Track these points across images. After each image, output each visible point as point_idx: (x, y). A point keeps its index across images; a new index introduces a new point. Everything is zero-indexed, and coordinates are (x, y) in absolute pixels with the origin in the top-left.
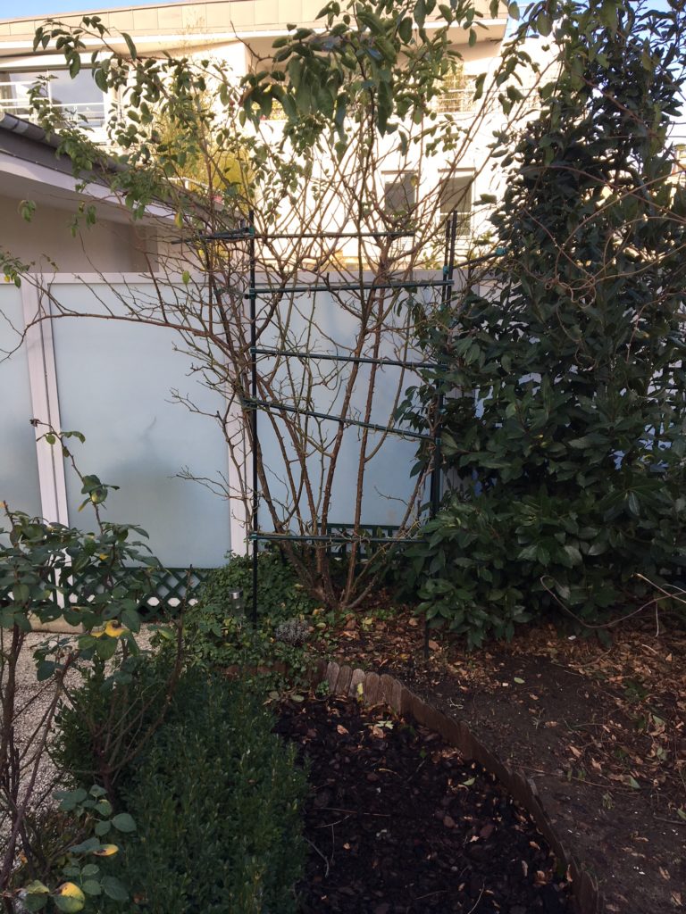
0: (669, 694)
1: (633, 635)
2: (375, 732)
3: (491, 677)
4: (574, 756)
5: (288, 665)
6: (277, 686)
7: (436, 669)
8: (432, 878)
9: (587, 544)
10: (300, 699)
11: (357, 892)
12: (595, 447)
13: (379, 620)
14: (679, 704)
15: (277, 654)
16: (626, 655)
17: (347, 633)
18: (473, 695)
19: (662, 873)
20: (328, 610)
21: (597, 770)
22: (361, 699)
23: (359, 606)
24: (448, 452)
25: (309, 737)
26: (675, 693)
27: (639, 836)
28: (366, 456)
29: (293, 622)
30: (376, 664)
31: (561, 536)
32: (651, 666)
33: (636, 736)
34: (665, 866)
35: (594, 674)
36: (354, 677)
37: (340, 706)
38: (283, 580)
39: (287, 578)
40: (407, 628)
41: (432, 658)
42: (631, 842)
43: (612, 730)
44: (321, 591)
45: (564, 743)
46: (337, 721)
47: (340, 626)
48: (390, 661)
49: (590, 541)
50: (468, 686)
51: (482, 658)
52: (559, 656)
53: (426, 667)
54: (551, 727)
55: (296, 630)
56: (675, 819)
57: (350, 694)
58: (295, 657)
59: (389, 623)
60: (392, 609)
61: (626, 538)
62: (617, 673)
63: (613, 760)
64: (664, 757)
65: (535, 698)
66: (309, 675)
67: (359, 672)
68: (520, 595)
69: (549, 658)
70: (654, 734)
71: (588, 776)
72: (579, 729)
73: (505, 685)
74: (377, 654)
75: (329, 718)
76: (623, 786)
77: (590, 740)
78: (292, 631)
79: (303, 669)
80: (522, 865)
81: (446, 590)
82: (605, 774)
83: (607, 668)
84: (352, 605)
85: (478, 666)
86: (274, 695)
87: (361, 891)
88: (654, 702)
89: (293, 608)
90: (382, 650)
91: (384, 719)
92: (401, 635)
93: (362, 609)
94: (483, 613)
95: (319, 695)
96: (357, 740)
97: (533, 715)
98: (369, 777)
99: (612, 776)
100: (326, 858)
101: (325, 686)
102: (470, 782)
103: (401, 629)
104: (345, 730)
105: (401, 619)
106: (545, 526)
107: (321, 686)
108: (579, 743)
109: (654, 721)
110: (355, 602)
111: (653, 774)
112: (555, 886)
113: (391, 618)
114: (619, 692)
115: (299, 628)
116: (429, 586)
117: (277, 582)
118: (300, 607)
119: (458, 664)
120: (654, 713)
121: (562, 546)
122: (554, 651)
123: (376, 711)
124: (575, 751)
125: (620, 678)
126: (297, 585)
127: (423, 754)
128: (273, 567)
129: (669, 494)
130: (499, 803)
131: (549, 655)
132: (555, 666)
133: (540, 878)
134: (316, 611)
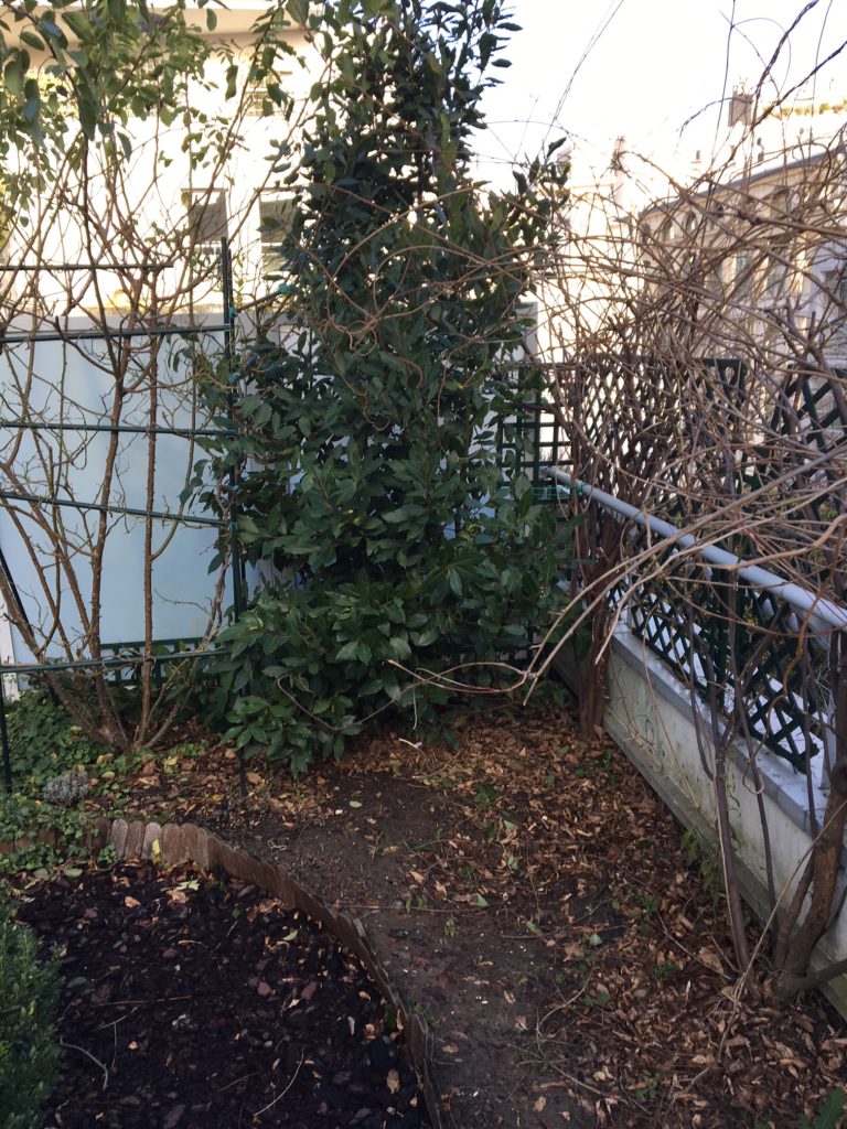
0: (522, 794)
1: (485, 731)
2: (175, 897)
3: (323, 806)
4: (415, 882)
5: (57, 832)
6: (45, 862)
7: (256, 807)
8: (239, 1062)
9: (417, 634)
10: (77, 873)
11: (144, 1099)
12: (413, 520)
13: (187, 757)
14: (531, 803)
15: (40, 820)
16: (477, 756)
17: (144, 780)
18: (301, 830)
19: (507, 997)
20: (118, 753)
21: (442, 893)
22: (158, 859)
23: (159, 743)
24: (248, 538)
25: (87, 919)
26: (528, 791)
27: (484, 960)
28: (153, 552)
29: (66, 776)
30: (179, 813)
31: (385, 628)
32: (503, 765)
33: (485, 847)
34: (509, 988)
35: (441, 783)
36: (148, 833)
37: (131, 873)
38: (54, 724)
39: (59, 720)
40: (224, 763)
41: (251, 794)
42: (473, 968)
43: (459, 845)
44: (106, 732)
45: (405, 869)
46: (126, 892)
47: (135, 772)
48: (199, 806)
49: (420, 630)
50: (294, 821)
51: (314, 785)
52: (403, 768)
53: (243, 806)
54: (391, 853)
55: (71, 786)
56: (524, 934)
57: (144, 856)
58: (66, 820)
59: (200, 760)
60: (203, 741)
61: (457, 623)
62: (465, 777)
63: (459, 879)
64: (515, 866)
65: (372, 821)
66: (89, 841)
67: (154, 827)
68: (349, 703)
69: (391, 772)
70: (505, 841)
71: (430, 902)
72: (422, 850)
73: (339, 812)
74: (181, 800)
75: (114, 890)
76: (469, 907)
77: (435, 860)
78: (65, 789)
79: (79, 834)
80: (348, 1022)
81: (258, 709)
82: (450, 897)
83: (456, 774)
84: (150, 744)
85: (307, 795)
86: (42, 874)
87: (149, 1096)
88: (506, 804)
89: (70, 757)
90: (187, 794)
91: (188, 879)
92: (214, 771)
93: (164, 747)
94: (306, 732)
95: (103, 864)
96: (151, 911)
97: (370, 842)
98: (165, 954)
99: (458, 898)
100: (104, 1067)
101: (110, 851)
102: (292, 935)
103: (215, 765)
104: (135, 902)
105: (215, 752)
106: (366, 618)
107: (105, 852)
108: (422, 865)
109: (505, 827)
110: (154, 740)
111: (503, 887)
112: (385, 1039)
113: (202, 753)
114: (469, 800)
115: (74, 782)
116: (239, 706)
117: (45, 727)
118: (79, 756)
119: (284, 796)
120: (505, 818)
121: (388, 639)
122: (398, 763)
123: (177, 872)
124: (417, 876)
125: (469, 783)
126: (74, 728)
127: (236, 913)
128: (39, 708)
129: (493, 567)
130: (324, 955)
131: (391, 769)
132: (397, 781)
133: (369, 1033)
134: (101, 758)
